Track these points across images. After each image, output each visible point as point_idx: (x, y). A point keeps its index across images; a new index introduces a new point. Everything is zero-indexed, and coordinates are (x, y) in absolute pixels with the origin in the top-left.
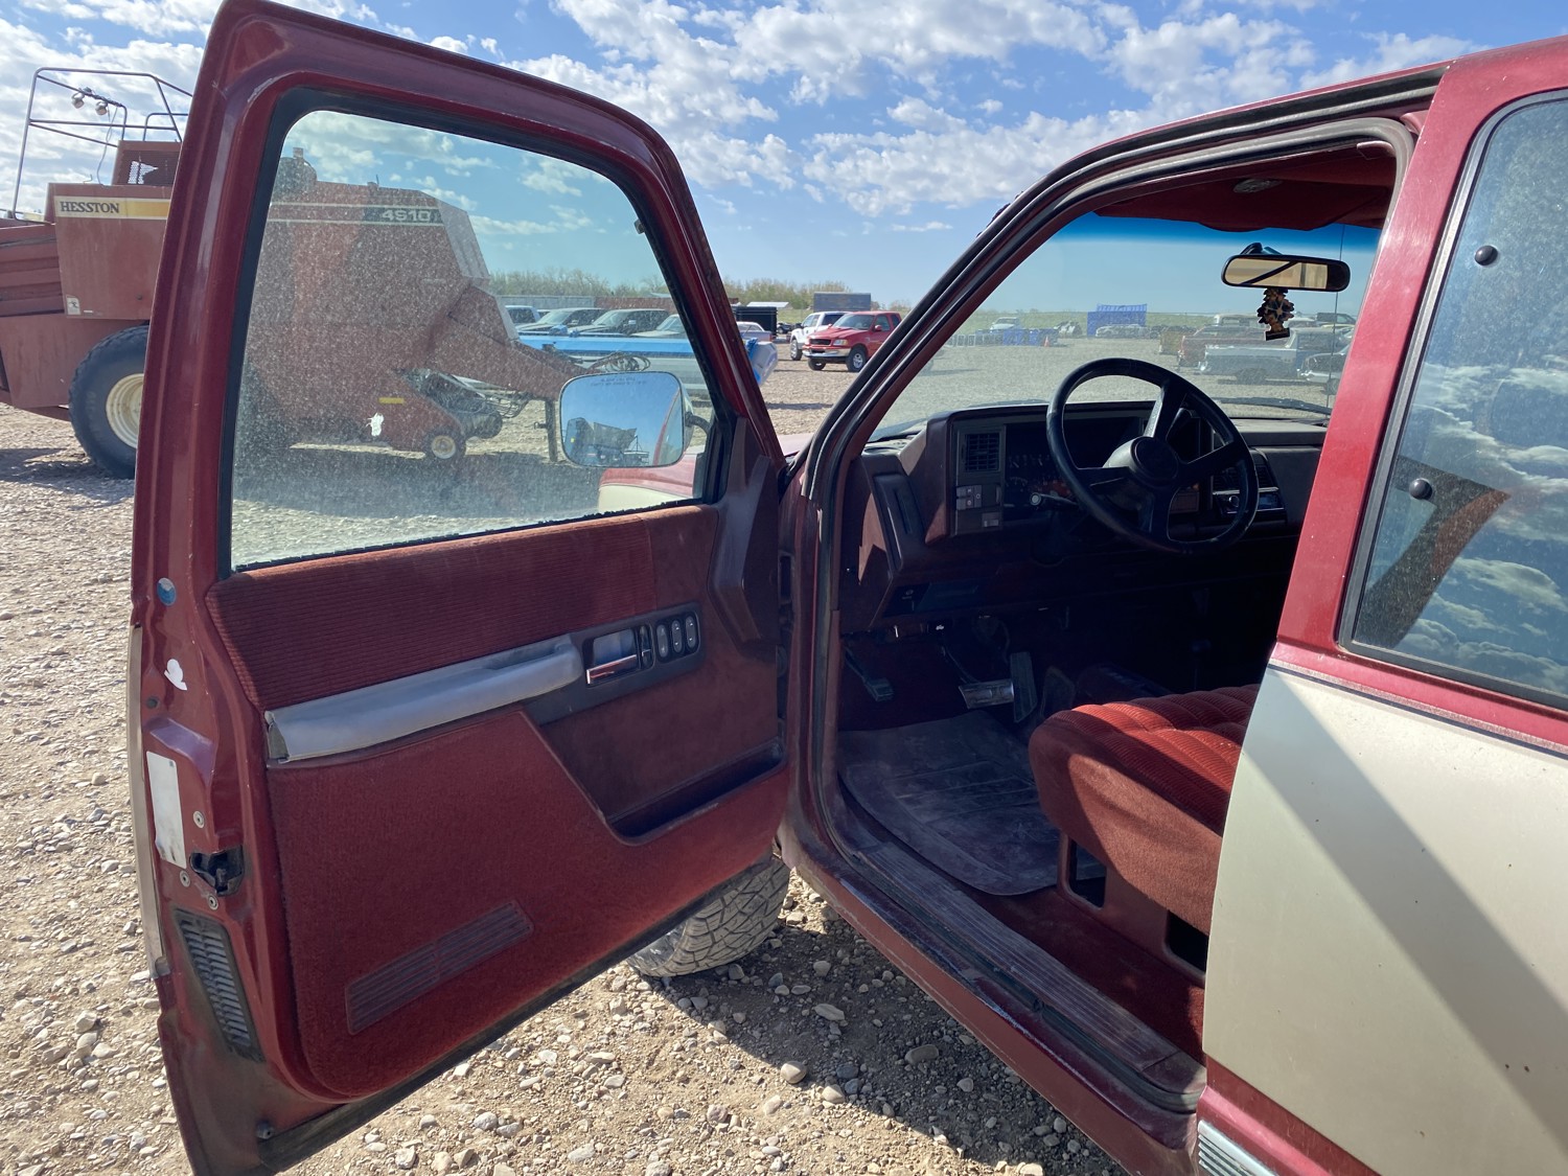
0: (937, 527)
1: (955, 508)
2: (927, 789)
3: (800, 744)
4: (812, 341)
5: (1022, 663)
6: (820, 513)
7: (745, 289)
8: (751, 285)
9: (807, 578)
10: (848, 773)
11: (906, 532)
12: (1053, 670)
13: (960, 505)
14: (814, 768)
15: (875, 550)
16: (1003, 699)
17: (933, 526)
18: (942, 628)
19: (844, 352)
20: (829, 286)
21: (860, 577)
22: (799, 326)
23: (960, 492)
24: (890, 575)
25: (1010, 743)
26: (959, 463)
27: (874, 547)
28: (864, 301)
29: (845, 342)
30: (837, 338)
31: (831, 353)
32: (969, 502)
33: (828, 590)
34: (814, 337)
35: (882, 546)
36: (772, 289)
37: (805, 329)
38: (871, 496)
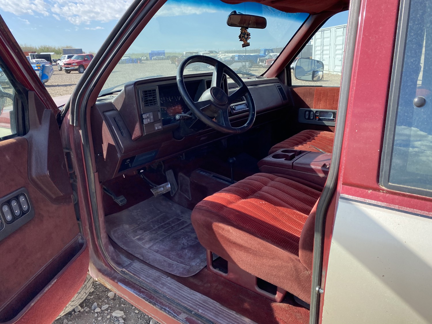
0: (137, 132)
1: (143, 123)
2: (145, 231)
3: (89, 229)
4: (65, 64)
5: (170, 174)
6: (81, 131)
7: (38, 49)
8: (40, 47)
9: (80, 160)
10: (112, 233)
11: (123, 135)
12: (180, 174)
13: (145, 122)
14: (98, 238)
15: (110, 145)
16: (167, 190)
17: (135, 132)
18: (143, 171)
19: (77, 67)
20: (67, 47)
21: (105, 157)
22: (59, 60)
23: (144, 116)
24: (119, 155)
25: (171, 204)
26: (142, 104)
27: (109, 144)
28: (80, 51)
29: (76, 64)
30: (73, 63)
31: (72, 68)
32: (149, 120)
33: (90, 164)
34: (65, 63)
35: (113, 143)
36: (47, 48)
37: (62, 61)
38: (104, 121)
